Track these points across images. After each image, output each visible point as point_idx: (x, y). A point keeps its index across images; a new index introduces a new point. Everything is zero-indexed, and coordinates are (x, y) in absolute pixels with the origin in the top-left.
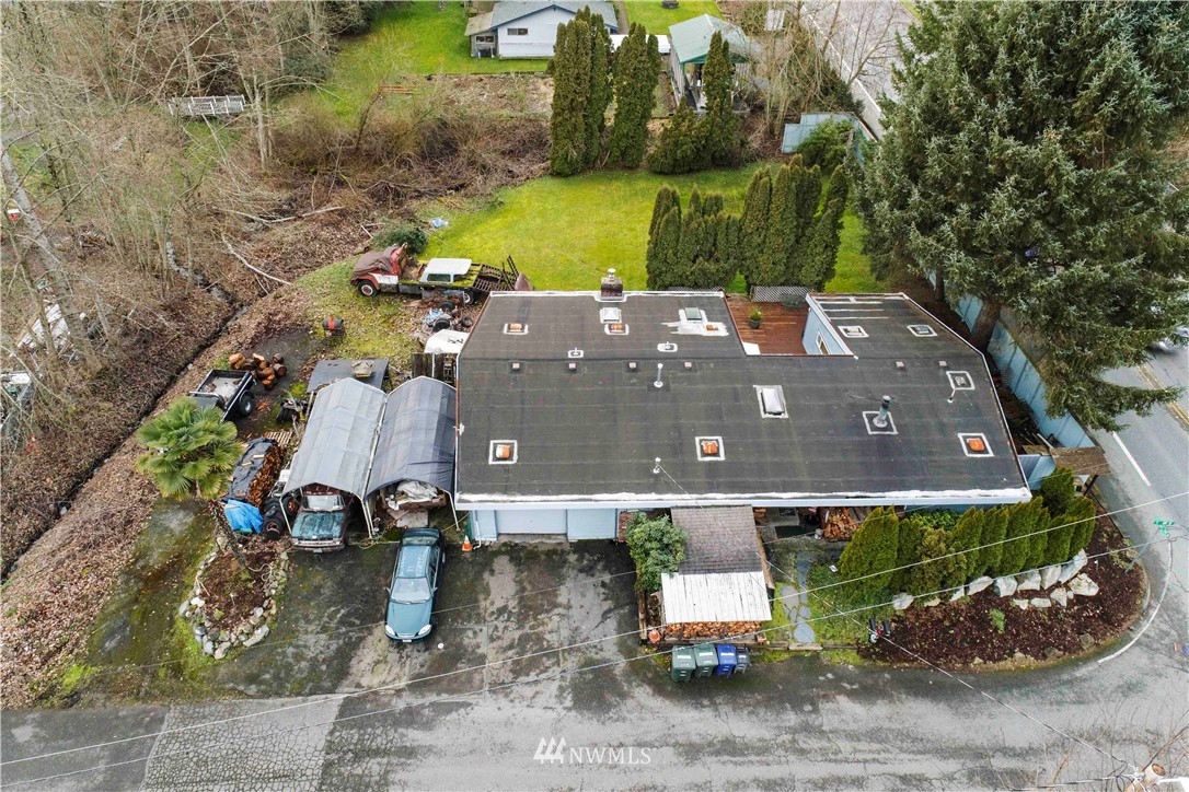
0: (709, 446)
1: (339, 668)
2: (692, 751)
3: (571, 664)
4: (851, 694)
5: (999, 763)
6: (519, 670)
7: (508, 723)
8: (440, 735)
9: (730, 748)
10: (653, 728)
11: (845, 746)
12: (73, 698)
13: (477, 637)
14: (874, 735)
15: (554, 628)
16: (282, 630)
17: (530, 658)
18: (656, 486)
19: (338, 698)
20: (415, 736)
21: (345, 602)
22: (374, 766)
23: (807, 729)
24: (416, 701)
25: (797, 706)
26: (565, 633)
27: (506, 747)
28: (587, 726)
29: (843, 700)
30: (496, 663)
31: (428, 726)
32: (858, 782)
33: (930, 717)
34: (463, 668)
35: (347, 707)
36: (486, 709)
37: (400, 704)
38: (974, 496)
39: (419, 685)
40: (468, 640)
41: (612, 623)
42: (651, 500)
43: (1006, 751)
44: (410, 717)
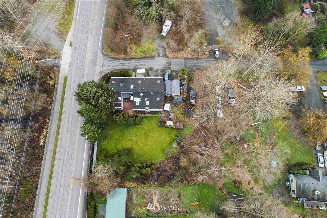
0: (139, 82)
1: (172, 71)
2: (144, 65)
3: (153, 71)
4: (131, 69)
5: (122, 64)
6: (157, 71)
7: (158, 67)
8: (163, 66)
9: (141, 65)
10: (147, 66)
11: (133, 65)
12: (192, 71)
13: (161, 73)
14: (130, 66)
15: (154, 74)
16: (177, 74)
17: (156, 71)
18: (145, 78)
19: (171, 70)
20: (165, 66)
21: (172, 77)
22: (167, 64)
23: (135, 66)
24: (165, 69)
25: (136, 68)
26: (153, 73)
27: (158, 65)
28: (152, 66)
29: (132, 69)
30: (159, 71)
31: (164, 67)
32: (133, 63)
33: (125, 67)
34: (162, 71)
35: (170, 69)
36: (160, 68)
37: (166, 69)
38: (116, 77)
39: (165, 70)
40: (162, 73)
41: (150, 74)
42: (145, 77)
43: (121, 65)
44: (165, 68)
